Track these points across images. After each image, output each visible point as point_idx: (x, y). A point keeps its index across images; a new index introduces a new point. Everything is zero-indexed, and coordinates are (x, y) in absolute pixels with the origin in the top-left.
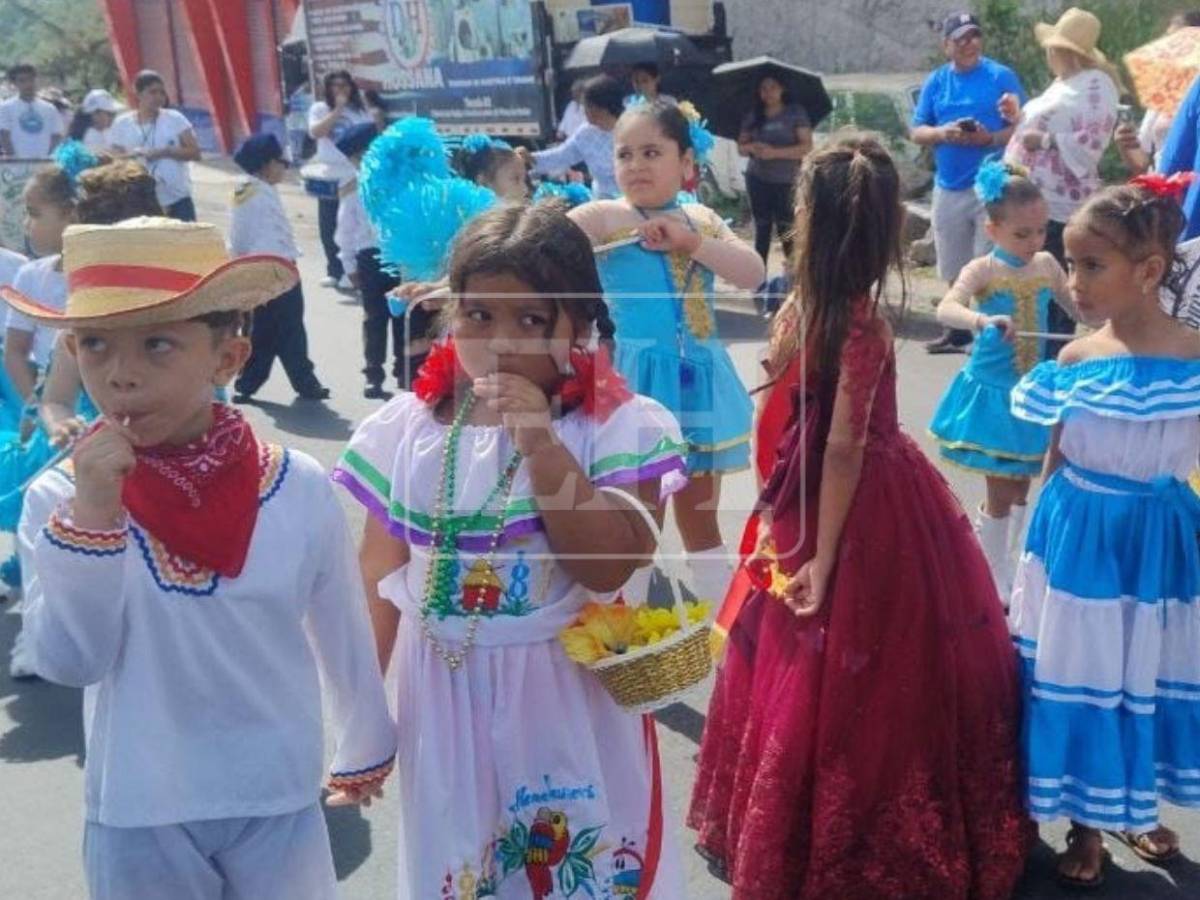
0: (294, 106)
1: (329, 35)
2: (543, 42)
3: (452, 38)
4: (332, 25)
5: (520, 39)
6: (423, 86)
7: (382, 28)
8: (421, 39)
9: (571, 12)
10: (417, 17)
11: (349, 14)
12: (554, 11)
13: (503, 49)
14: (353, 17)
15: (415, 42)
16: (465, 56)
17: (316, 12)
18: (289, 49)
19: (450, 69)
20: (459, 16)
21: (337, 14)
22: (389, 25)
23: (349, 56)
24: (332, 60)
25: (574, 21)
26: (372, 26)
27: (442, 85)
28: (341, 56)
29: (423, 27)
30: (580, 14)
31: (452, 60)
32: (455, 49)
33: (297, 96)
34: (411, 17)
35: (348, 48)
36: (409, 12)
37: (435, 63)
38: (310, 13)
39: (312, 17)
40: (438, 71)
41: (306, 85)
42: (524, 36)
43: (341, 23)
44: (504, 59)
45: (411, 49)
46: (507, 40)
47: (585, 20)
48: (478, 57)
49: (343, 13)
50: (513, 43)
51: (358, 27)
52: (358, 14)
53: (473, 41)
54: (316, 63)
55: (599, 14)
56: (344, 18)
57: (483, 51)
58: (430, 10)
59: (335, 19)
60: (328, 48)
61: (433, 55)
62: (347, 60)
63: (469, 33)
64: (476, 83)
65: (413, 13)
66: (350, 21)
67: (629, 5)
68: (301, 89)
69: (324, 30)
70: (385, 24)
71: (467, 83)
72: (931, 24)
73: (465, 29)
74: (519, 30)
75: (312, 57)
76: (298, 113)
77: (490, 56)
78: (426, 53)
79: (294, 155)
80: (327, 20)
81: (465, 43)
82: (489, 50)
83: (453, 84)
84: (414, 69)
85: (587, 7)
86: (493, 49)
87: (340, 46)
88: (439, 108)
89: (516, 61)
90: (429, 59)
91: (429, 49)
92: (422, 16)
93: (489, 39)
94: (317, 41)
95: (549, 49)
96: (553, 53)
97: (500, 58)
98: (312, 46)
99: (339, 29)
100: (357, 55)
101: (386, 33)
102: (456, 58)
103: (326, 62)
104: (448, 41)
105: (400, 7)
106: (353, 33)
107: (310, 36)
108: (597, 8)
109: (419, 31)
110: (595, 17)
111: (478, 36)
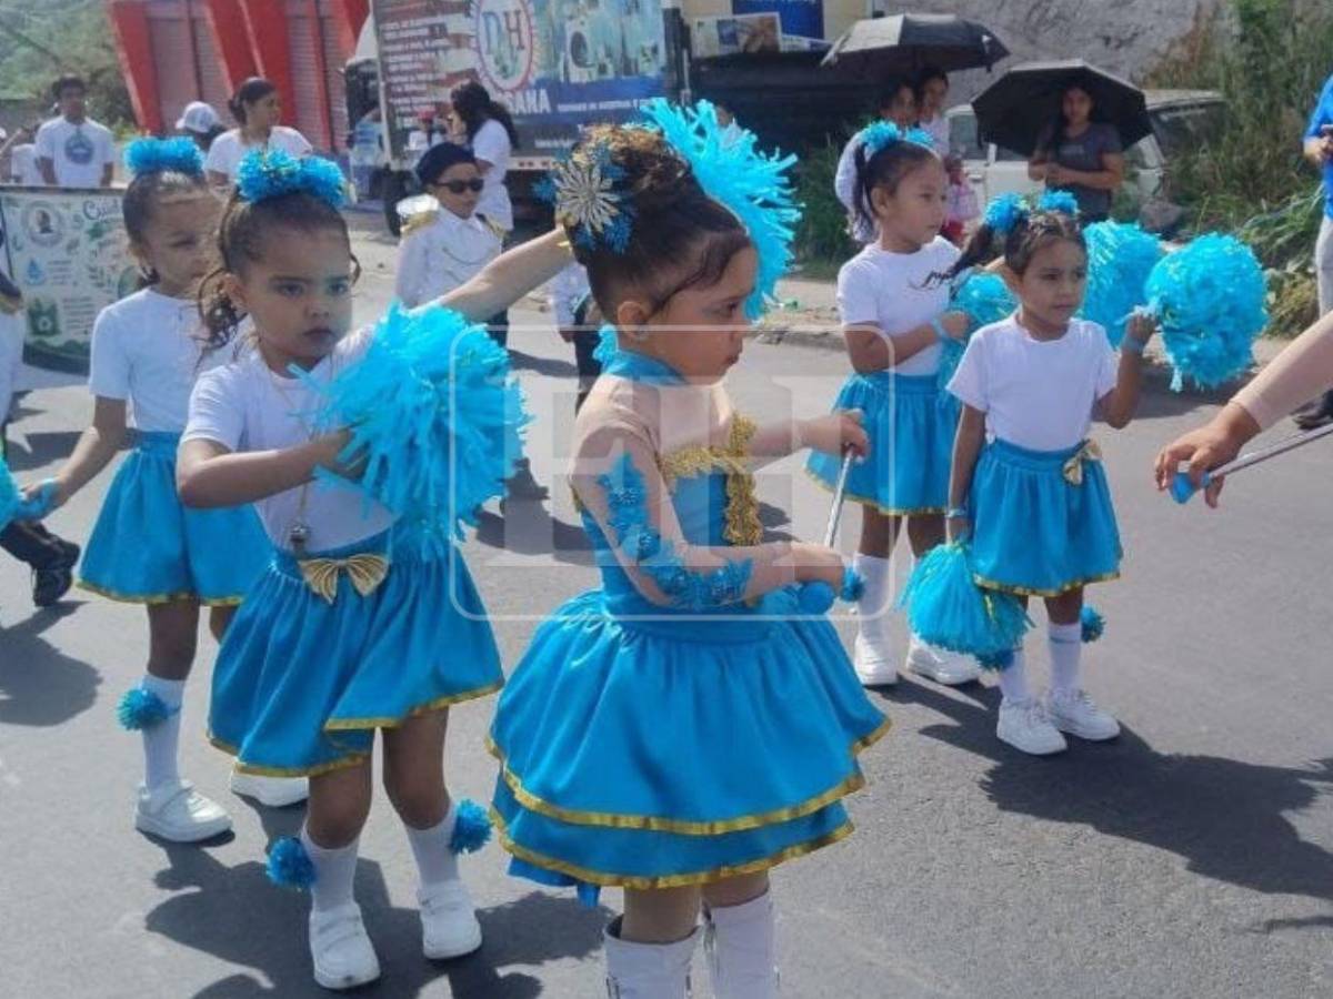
0: (359, 137)
1: (405, 52)
2: (679, 55)
3: (562, 54)
4: (411, 39)
5: (649, 52)
6: (524, 111)
7: (473, 43)
8: (523, 56)
9: (711, 21)
10: (518, 30)
11: (431, 27)
12: (692, 21)
13: (627, 66)
14: (438, 32)
15: (515, 59)
16: (578, 75)
17: (391, 26)
18: (353, 70)
19: (558, 90)
20: (571, 29)
21: (417, 28)
22: (483, 38)
23: (431, 77)
24: (409, 83)
25: (714, 31)
26: (459, 41)
27: (548, 110)
28: (422, 77)
29: (526, 41)
30: (721, 24)
31: (562, 79)
32: (566, 68)
33: (362, 126)
34: (510, 30)
35: (431, 67)
36: (508, 23)
37: (540, 84)
38: (381, 27)
39: (384, 31)
40: (543, 92)
41: (374, 112)
42: (655, 50)
43: (420, 39)
44: (629, 78)
45: (510, 70)
46: (632, 55)
47: (726, 31)
48: (595, 76)
49: (424, 26)
50: (641, 59)
51: (441, 42)
52: (443, 27)
53: (590, 58)
54: (388, 86)
55: (743, 24)
56: (425, 32)
57: (602, 69)
58: (534, 21)
59: (412, 33)
60: (405, 67)
61: (538, 74)
62: (427, 82)
63: (585, 46)
64: (593, 106)
65: (513, 25)
66: (433, 36)
67: (776, 15)
68: (369, 116)
69: (399, 47)
70: (477, 37)
71: (580, 107)
72: (1107, 40)
73: (578, 42)
74: (649, 44)
75: (384, 79)
76: (363, 145)
77: (610, 75)
78: (529, 70)
79: (359, 195)
80: (406, 34)
81: (580, 62)
82: (610, 68)
83: (563, 108)
84: (513, 91)
85: (728, 15)
86: (615, 66)
87: (418, 66)
88: (545, 136)
89: (644, 79)
90: (532, 80)
91: (534, 67)
92: (524, 28)
93: (609, 55)
94: (391, 59)
95: (686, 64)
96: (690, 69)
97: (623, 77)
98: (385, 66)
99: (417, 45)
100: (442, 76)
101: (478, 50)
102: (567, 79)
103: (400, 84)
104: (557, 58)
105: (497, 19)
106: (436, 50)
107: (383, 55)
108: (739, 17)
109: (521, 47)
110: (738, 27)
111: (596, 51)
